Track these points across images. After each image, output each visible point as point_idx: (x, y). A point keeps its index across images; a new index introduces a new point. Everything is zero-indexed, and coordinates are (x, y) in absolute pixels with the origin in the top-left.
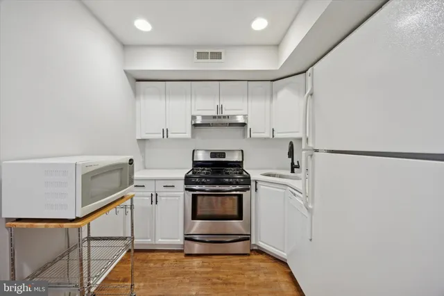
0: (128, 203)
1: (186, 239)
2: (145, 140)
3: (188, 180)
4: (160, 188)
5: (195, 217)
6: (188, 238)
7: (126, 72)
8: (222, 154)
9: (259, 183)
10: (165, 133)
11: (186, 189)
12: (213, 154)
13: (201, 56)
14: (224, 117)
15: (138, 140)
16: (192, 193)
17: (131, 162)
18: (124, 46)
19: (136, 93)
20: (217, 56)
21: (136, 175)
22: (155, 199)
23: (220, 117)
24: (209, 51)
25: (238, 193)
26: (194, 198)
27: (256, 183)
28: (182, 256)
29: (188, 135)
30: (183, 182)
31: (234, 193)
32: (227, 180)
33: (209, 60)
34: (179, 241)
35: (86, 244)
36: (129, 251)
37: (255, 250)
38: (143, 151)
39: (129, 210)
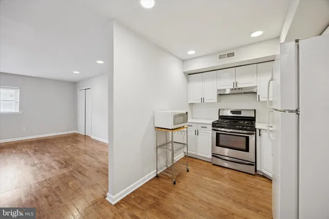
0: (185, 129)
1: (213, 156)
2: (192, 104)
3: (214, 125)
4: (199, 127)
5: (218, 145)
6: (214, 155)
7: (184, 72)
8: (239, 112)
9: (262, 131)
10: (203, 100)
11: (213, 130)
12: (233, 112)
13: (221, 57)
14: (239, 89)
15: (190, 104)
16: (216, 132)
17: (187, 113)
18: (183, 61)
19: (188, 80)
20: (232, 55)
21: (189, 121)
22: (197, 133)
23: (236, 89)
24: (226, 53)
25: (246, 135)
26: (218, 135)
27: (260, 130)
28: (211, 164)
29: (215, 100)
30: (211, 126)
31: (243, 135)
32: (238, 127)
33: (227, 58)
34: (210, 156)
35: (171, 145)
36: (186, 156)
37: (261, 175)
38: (191, 109)
39: (186, 133)
